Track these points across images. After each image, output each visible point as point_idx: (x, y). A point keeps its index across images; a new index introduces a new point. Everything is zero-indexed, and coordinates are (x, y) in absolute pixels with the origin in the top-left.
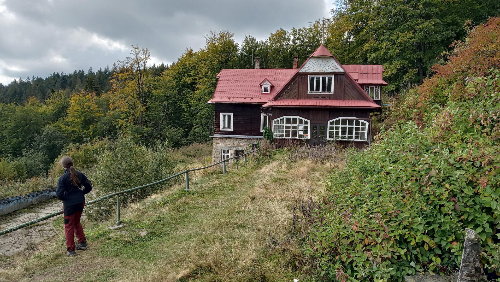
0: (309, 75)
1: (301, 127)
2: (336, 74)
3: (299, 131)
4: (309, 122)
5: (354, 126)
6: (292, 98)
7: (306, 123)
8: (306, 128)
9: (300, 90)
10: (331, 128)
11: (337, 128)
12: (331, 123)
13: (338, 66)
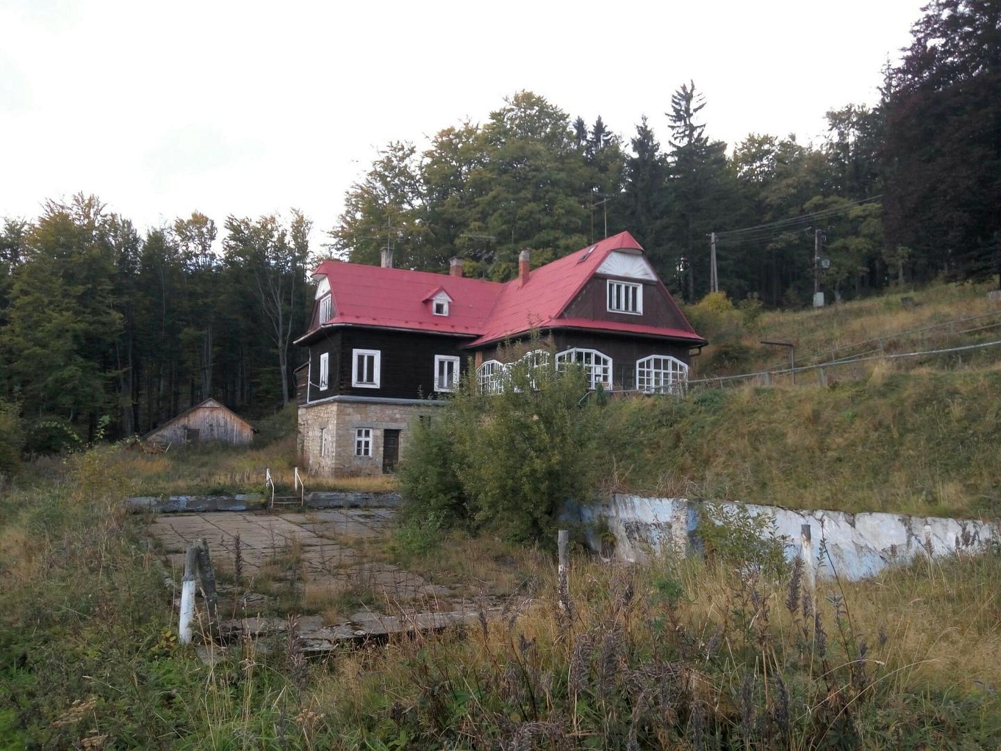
0: (608, 281)
1: (599, 369)
2: (646, 283)
3: (596, 376)
4: (610, 361)
5: (670, 371)
6: (585, 317)
7: (605, 362)
8: (605, 371)
9: (595, 304)
10: (642, 373)
11: (648, 373)
12: (642, 365)
13: (649, 271)
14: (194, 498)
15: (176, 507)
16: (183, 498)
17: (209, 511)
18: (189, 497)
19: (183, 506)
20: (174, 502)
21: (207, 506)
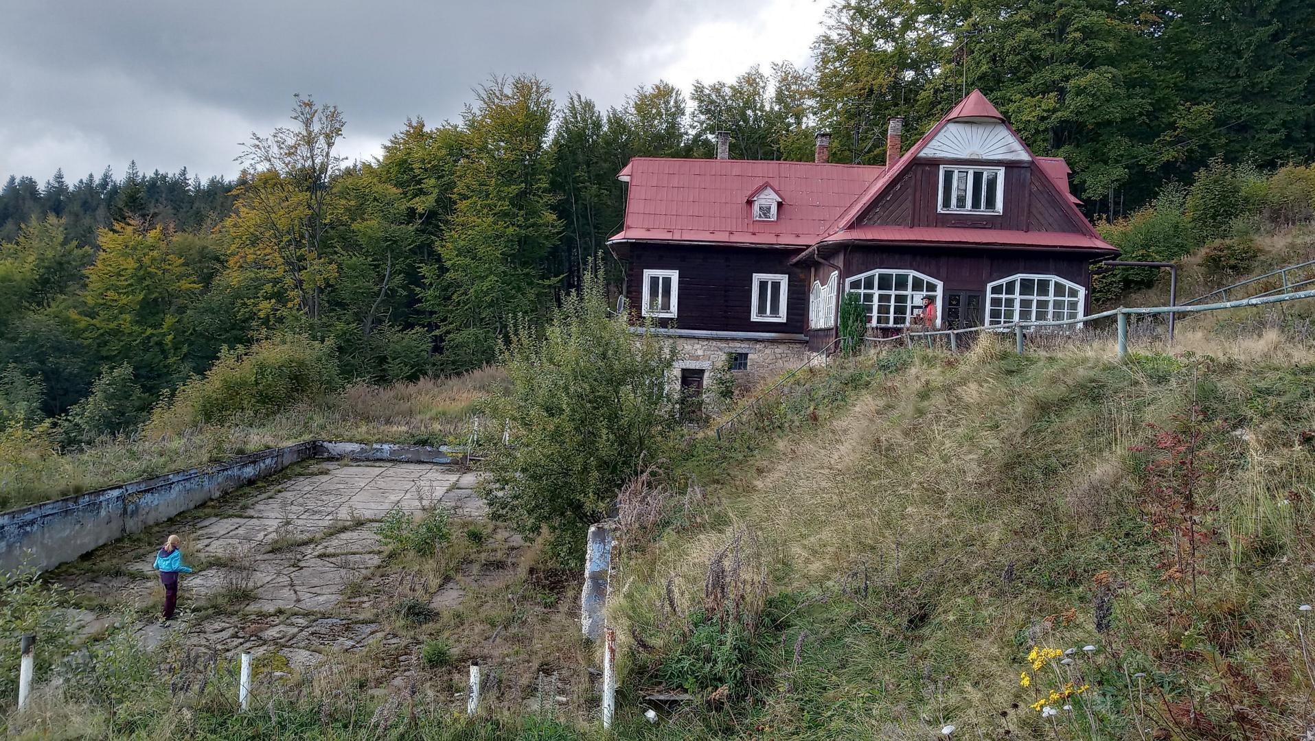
0: (941, 166)
2: (1010, 166)
3: (913, 307)
4: (940, 285)
5: (1051, 297)
6: (897, 222)
7: (932, 287)
9: (918, 204)
10: (996, 302)
11: (1010, 303)
12: (996, 290)
13: (1017, 146)
14: (396, 447)
15: (379, 455)
16: (386, 447)
17: (412, 462)
18: (392, 446)
19: (386, 455)
20: (377, 450)
21: (410, 456)
